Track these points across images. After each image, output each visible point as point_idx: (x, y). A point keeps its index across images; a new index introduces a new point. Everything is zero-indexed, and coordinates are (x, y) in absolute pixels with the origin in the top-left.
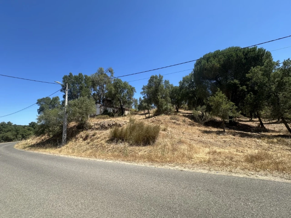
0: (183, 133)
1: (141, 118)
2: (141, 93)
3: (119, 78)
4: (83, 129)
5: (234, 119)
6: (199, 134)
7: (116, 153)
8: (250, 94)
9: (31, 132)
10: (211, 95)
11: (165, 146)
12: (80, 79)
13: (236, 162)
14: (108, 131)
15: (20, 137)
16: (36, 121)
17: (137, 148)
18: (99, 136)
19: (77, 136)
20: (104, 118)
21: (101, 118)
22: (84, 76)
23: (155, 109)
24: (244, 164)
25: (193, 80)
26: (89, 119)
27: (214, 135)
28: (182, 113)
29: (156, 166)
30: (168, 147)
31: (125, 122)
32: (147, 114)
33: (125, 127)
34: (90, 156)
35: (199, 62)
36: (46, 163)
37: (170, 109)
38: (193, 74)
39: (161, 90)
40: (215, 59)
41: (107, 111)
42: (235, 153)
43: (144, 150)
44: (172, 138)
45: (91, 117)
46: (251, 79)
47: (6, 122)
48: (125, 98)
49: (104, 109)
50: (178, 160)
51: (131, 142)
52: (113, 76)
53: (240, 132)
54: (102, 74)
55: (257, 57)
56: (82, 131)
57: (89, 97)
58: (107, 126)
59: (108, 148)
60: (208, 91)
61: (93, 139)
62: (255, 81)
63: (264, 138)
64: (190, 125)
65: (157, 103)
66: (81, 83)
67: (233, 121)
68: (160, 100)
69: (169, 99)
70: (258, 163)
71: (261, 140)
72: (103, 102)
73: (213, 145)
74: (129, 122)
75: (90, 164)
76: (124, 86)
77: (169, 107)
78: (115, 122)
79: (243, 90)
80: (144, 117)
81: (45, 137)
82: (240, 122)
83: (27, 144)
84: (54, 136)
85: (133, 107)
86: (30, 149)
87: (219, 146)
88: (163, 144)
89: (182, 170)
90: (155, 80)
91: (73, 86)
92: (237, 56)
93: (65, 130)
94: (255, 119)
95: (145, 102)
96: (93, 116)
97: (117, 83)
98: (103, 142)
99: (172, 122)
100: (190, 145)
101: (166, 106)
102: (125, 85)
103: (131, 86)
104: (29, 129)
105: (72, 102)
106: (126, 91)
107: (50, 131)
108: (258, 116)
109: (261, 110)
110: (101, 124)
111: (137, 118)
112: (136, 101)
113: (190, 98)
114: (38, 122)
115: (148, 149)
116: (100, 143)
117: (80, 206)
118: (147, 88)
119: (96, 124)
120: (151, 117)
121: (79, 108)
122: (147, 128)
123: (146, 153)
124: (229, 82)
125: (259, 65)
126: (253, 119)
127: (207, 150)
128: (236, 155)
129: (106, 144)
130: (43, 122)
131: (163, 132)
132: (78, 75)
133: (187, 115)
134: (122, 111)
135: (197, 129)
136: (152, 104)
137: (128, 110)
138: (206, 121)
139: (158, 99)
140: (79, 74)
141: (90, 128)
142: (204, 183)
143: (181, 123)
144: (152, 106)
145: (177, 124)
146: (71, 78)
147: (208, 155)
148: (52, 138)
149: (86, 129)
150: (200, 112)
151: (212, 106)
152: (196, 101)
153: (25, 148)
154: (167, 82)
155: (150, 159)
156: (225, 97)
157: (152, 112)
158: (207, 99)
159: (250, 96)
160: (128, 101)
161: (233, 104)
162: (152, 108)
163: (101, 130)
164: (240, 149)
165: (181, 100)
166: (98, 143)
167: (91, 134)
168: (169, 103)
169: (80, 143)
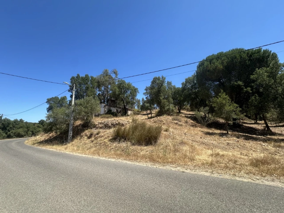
0: (185, 134)
1: (143, 118)
2: (144, 94)
3: (123, 79)
4: (88, 127)
5: (238, 121)
6: (202, 136)
7: (119, 152)
8: (255, 96)
9: (41, 129)
10: (214, 97)
11: (167, 146)
12: (86, 80)
13: (240, 165)
14: (111, 130)
15: (30, 134)
16: (45, 119)
17: (139, 147)
18: (102, 134)
19: (83, 134)
20: (108, 118)
21: (105, 117)
22: (90, 77)
23: (158, 109)
24: (248, 168)
25: (195, 82)
26: (94, 118)
27: (217, 137)
28: (184, 114)
29: (157, 166)
30: (169, 147)
31: (128, 121)
32: (149, 114)
33: (128, 127)
34: (94, 153)
35: (202, 64)
36: (53, 159)
37: (173, 110)
38: (195, 76)
39: (163, 91)
40: (218, 60)
41: (111, 111)
42: (239, 156)
43: (146, 150)
44: (174, 138)
45: (95, 116)
46: (256, 81)
47: (19, 119)
48: (129, 99)
49: (108, 109)
50: (180, 161)
52: (117, 77)
53: (244, 134)
54: (107, 75)
55: (262, 58)
56: (87, 129)
57: (94, 97)
58: (110, 125)
59: (111, 147)
60: (211, 93)
61: (97, 137)
62: (260, 83)
63: (270, 142)
64: (193, 126)
65: (159, 103)
66: (87, 84)
67: (237, 123)
68: (163, 101)
69: (171, 100)
70: (264, 168)
71: (266, 144)
72: (107, 102)
73: (216, 147)
74: (132, 122)
75: (93, 162)
76: (128, 87)
77: (171, 108)
78: (118, 121)
79: (247, 92)
80: (146, 117)
81: (53, 134)
82: (244, 125)
83: (36, 140)
84: (61, 133)
85: (136, 107)
86: (39, 145)
87: (223, 149)
88: (165, 144)
89: (183, 172)
90: (157, 82)
91: (80, 86)
92: (241, 57)
93: (71, 128)
94: (260, 122)
95: (147, 103)
96: (98, 116)
97: (121, 84)
98: (106, 140)
99: (174, 123)
100: (192, 146)
101: (168, 107)
102: (129, 86)
103: (134, 87)
104: (38, 127)
105: (78, 101)
106: (129, 92)
107: (58, 129)
108: (264, 118)
109: (267, 112)
110: (105, 123)
111: (139, 118)
112: (139, 101)
113: (193, 100)
114: (47, 120)
115: (150, 149)
116: (103, 141)
117: (83, 203)
118: (150, 89)
119: (100, 123)
120: (154, 117)
121: (84, 107)
122: (150, 128)
123: (148, 152)
124: (233, 84)
125: (264, 66)
126: (258, 122)
127: (210, 152)
128: (240, 158)
129: (109, 143)
130: (51, 120)
131: (165, 133)
132: (84, 76)
133: (189, 116)
135: (200, 131)
136: (154, 105)
137: (132, 110)
138: (208, 123)
139: (160, 99)
140: (86, 75)
141: (95, 126)
142: (206, 185)
143: (183, 124)
144: (154, 106)
145: (179, 124)
146: (79, 79)
147: (210, 157)
148: (59, 135)
149: (90, 127)
150: (202, 114)
151: (215, 107)
152: (198, 102)
153: (34, 144)
154: (169, 83)
155: (152, 159)
156: (229, 98)
157: (154, 113)
158: (210, 101)
159: (255, 98)
160: (131, 101)
161: (237, 105)
162: (154, 108)
163: (104, 129)
164: (245, 152)
165: (184, 101)
166: (102, 142)
167: (95, 133)
168: (172, 104)
169: (84, 141)
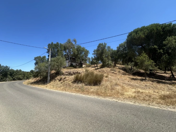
0: (118, 79)
1: (92, 69)
2: (93, 54)
3: (80, 45)
4: (59, 75)
5: (153, 71)
6: (129, 80)
7: (77, 89)
8: (166, 55)
9: (31, 75)
10: (138, 56)
11: (107, 86)
12: (57, 45)
13: (153, 98)
14: (73, 76)
15: (26, 78)
16: (34, 69)
17: (90, 87)
18: (68, 79)
19: (56, 78)
20: (70, 69)
21: (69, 69)
22: (59, 44)
23: (101, 64)
24: (158, 100)
25: (126, 46)
26: (62, 69)
27: (139, 81)
28: (118, 67)
29: (101, 98)
30: (108, 87)
31: (83, 71)
32: (96, 67)
33: (83, 74)
34: (63, 90)
35: (130, 34)
36: (39, 92)
37: (111, 64)
38: (126, 42)
39: (105, 52)
40: (141, 32)
41: (72, 65)
42: (153, 93)
43: (93, 88)
44: (111, 82)
46: (167, 45)
47: (19, 70)
48: (83, 57)
49: (71, 63)
50: (115, 95)
51: (86, 83)
52: (76, 44)
53: (157, 80)
54: (70, 43)
55: (172, 30)
56: (58, 76)
57: (62, 56)
58: (72, 73)
59: (72, 86)
60: (136, 53)
61: (64, 81)
62: (169, 47)
63: (174, 85)
64: (123, 74)
65: (102, 60)
66: (58, 48)
67: (153, 73)
68: (104, 58)
69: (110, 58)
70: (169, 101)
71: (171, 86)
72: (70, 59)
73: (138, 87)
74: (85, 72)
75: (62, 95)
78: (77, 71)
79: (160, 52)
80: (94, 68)
81: (38, 78)
82: (157, 74)
83: (29, 82)
85: (88, 63)
86: (31, 85)
87: (142, 88)
88: (105, 85)
89: (117, 102)
90: (101, 46)
91: (54, 50)
92: (157, 29)
93: (49, 75)
94: (168, 72)
95: (95, 60)
96: (65, 68)
97: (78, 48)
98: (70, 82)
99: (112, 72)
100: (123, 87)
101: (108, 63)
102: (83, 49)
103: (86, 50)
104: (30, 74)
105: (53, 59)
106: (83, 53)
107: (41, 75)
108: (171, 70)
109: (173, 66)
110: (69, 72)
111: (90, 69)
112: (89, 59)
113: (124, 58)
114: (35, 70)
115: (96, 88)
117: (57, 117)
118: (96, 51)
120: (99, 69)
121: (56, 63)
122: (96, 75)
123: (95, 90)
124: (151, 47)
125: (173, 35)
126: (166, 72)
127: (134, 90)
128: (153, 94)
129: (71, 84)
130: (37, 70)
131: (105, 78)
132: (56, 43)
133: (121, 68)
134: (81, 65)
135: (128, 77)
136: (99, 61)
137: (85, 64)
138: (133, 72)
140: (57, 43)
141: (63, 74)
142: (131, 110)
143: (117, 73)
145: (115, 73)
146: (52, 45)
147: (134, 93)
148: (42, 79)
150: (130, 67)
151: (138, 62)
152: (127, 59)
153: (28, 84)
154: (109, 47)
155: (98, 94)
156: (147, 56)
157: (99, 66)
158: (135, 58)
159: (165, 56)
160: (85, 59)
161: (153, 61)
162: (99, 63)
163: (69, 75)
164: (156, 91)
165: (118, 59)
166: (67, 83)
167: (64, 78)
168: (110, 60)
169: (57, 83)
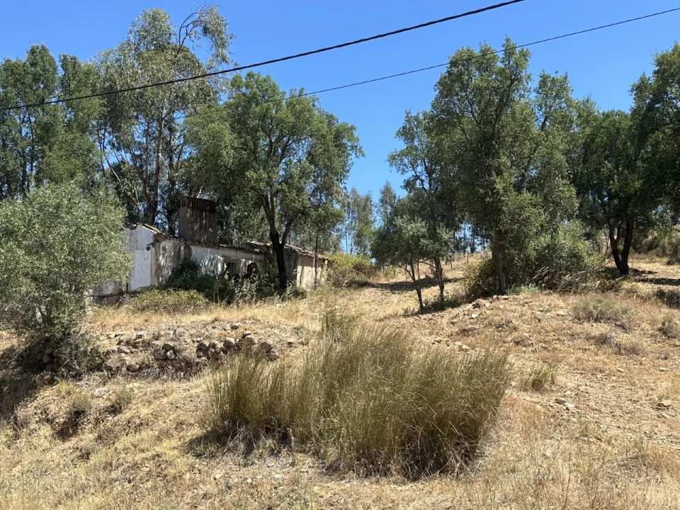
0: (660, 407)
1: (390, 311)
4: (54, 371)
11: (540, 483)
12: (36, 79)
14: (195, 381)
18: (145, 411)
20: (175, 309)
21: (156, 307)
22: (58, 64)
23: (481, 254)
26: (90, 311)
28: (651, 281)
30: (556, 490)
31: (297, 330)
32: (428, 283)
33: (300, 363)
37: (575, 256)
39: (516, 138)
41: (194, 267)
44: (584, 433)
45: (100, 299)
48: (300, 191)
49: (178, 255)
52: (224, 59)
54: (161, 48)
56: (51, 382)
57: (89, 187)
58: (190, 352)
59: (194, 485)
61: (109, 431)
66: (42, 102)
68: (511, 200)
69: (566, 191)
72: (170, 213)
74: (320, 335)
76: (292, 120)
77: (565, 241)
78: (241, 330)
80: (409, 301)
85: (347, 244)
88: (529, 471)
90: (476, 79)
95: (413, 214)
96: (116, 298)
97: (252, 99)
99: (588, 338)
101: (545, 240)
102: (298, 115)
103: (331, 119)
106: (300, 152)
110: (160, 343)
111: (366, 308)
112: (362, 207)
116: (149, 454)
118: (428, 130)
119: (128, 343)
120: (454, 303)
121: (29, 251)
122: (430, 371)
129: (184, 462)
131: (528, 398)
132: (24, 58)
134: (282, 268)
136: (457, 228)
137: (318, 262)
140: (33, 52)
141: (98, 364)
143: (646, 344)
144: (459, 235)
145: (618, 346)
149: (69, 368)
154: (552, 88)
157: (459, 274)
160: (317, 208)
162: (459, 247)
163: (157, 377)
165: (648, 197)
166: (139, 457)
167: (102, 403)
168: (570, 217)
169: (37, 455)
